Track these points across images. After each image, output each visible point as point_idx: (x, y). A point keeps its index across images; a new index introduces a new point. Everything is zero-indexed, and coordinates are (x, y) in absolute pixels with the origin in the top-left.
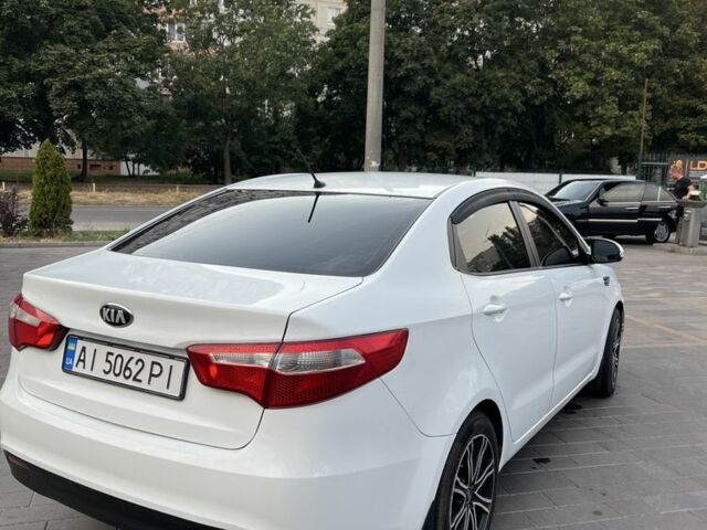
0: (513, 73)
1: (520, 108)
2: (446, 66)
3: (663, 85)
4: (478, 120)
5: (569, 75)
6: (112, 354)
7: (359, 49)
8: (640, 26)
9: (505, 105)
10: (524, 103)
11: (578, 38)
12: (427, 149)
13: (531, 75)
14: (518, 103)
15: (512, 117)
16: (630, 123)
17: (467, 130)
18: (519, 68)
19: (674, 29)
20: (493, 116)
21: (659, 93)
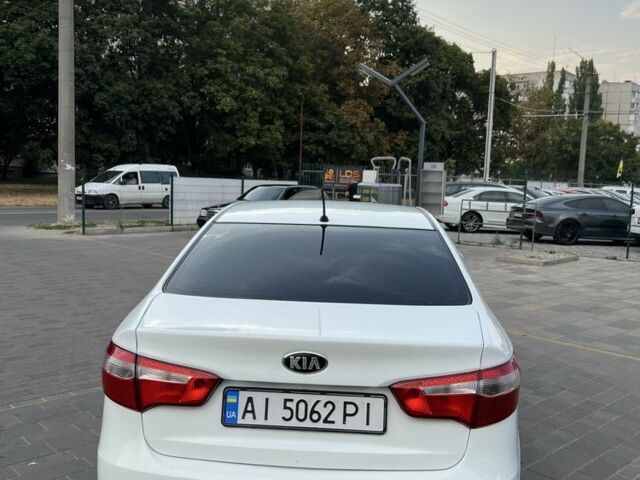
0: (170, 86)
1: (179, 117)
2: (108, 73)
3: (290, 104)
4: (141, 126)
5: (217, 91)
6: (291, 400)
7: (17, 49)
8: (271, 54)
9: (165, 114)
10: (181, 113)
11: (224, 59)
12: (93, 151)
13: (185, 88)
14: (175, 112)
15: (171, 125)
16: (268, 134)
17: (131, 134)
18: (174, 82)
19: (296, 58)
20: (154, 123)
21: (287, 111)
